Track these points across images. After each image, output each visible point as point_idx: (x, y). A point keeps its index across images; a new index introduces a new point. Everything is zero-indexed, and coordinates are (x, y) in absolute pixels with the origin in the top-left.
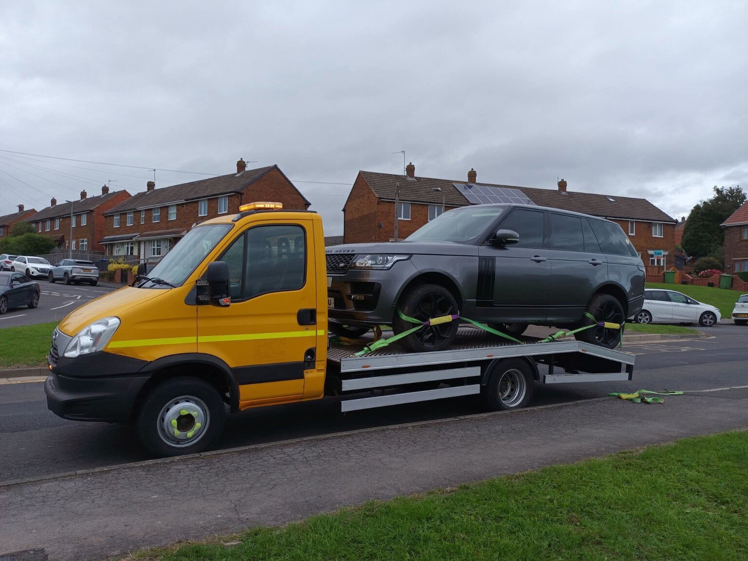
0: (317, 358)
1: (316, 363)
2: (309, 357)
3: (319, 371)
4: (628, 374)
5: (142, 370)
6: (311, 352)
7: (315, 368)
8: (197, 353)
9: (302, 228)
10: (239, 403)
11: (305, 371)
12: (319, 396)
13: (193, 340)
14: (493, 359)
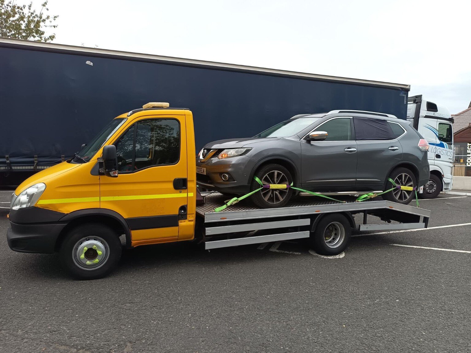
0: (188, 212)
1: (188, 216)
2: (183, 211)
3: (190, 221)
4: (424, 224)
5: (61, 220)
6: (184, 208)
7: (187, 219)
8: (100, 208)
9: (177, 120)
10: (131, 242)
11: (180, 221)
12: (191, 238)
13: (97, 199)
14: (320, 214)
